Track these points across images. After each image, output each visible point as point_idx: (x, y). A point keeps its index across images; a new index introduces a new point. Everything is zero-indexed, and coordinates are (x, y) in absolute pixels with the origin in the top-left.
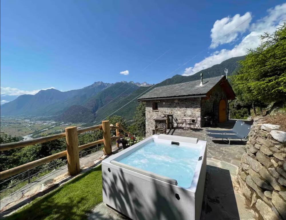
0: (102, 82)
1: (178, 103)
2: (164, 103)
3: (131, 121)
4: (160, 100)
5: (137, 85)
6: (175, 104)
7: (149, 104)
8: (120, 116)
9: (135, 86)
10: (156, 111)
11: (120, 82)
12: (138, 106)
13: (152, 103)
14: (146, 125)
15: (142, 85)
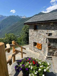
0: (2, 15)
1: (53, 25)
2: (42, 25)
3: (18, 35)
4: (39, 23)
5: (21, 17)
6: (50, 26)
7: (31, 26)
8: (13, 34)
9: (19, 18)
10: (36, 31)
11: (12, 15)
12: (22, 28)
13: (33, 26)
14: (29, 39)
15: (23, 18)
